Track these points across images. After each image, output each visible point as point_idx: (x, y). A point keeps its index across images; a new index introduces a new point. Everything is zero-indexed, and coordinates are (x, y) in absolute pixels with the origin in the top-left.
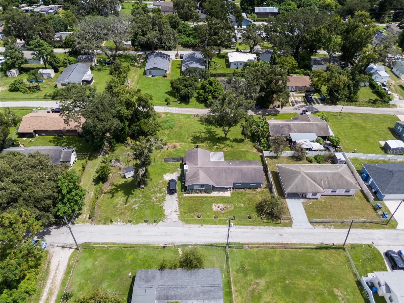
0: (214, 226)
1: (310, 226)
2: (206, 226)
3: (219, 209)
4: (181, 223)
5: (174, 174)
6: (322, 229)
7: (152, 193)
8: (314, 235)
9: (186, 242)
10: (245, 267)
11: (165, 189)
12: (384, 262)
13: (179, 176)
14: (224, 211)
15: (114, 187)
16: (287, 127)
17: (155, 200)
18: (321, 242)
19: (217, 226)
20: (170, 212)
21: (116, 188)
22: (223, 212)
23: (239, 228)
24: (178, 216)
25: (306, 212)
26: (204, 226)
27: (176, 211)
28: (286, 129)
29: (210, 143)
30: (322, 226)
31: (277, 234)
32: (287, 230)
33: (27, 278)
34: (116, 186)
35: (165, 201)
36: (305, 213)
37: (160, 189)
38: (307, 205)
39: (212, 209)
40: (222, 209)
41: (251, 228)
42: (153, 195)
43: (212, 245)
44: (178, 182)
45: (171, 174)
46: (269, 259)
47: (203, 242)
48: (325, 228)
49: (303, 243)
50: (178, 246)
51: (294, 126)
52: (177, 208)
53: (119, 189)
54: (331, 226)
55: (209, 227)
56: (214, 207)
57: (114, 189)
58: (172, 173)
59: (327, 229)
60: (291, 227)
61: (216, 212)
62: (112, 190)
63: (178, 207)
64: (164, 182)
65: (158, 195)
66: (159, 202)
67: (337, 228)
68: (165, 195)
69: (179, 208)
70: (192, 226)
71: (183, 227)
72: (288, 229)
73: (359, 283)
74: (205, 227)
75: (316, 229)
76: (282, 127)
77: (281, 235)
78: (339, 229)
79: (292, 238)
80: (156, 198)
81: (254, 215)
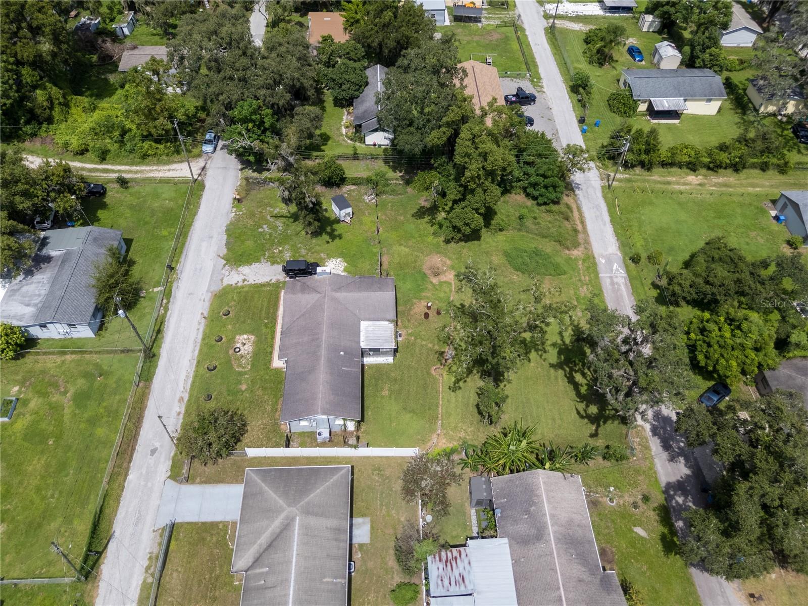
0: (201, 337)
1: (164, 521)
2: (204, 325)
3: (238, 345)
4: (217, 288)
6: (148, 550)
8: (136, 525)
9: (175, 297)
10: (102, 377)
14: (233, 354)
16: (533, 531)
17: (276, 251)
18: (115, 534)
19: (200, 342)
20: (244, 272)
22: (231, 352)
23: (187, 376)
24: (234, 283)
25: (204, 524)
26: (203, 321)
27: (244, 280)
28: (522, 528)
30: (156, 551)
31: (157, 445)
32: (164, 467)
33: (158, 146)
35: (271, 264)
36: (203, 520)
38: (226, 533)
39: (240, 334)
40: (238, 350)
41: (181, 399)
42: (287, 247)
43: (159, 331)
46: (105, 419)
47: (169, 320)
48: (150, 558)
49: (124, 493)
50: (171, 286)
51: (540, 556)
52: (251, 282)
54: (153, 575)
55: (198, 329)
56: (245, 336)
59: (146, 563)
60: (169, 477)
61: (232, 340)
63: (253, 283)
66: (270, 257)
67: (142, 590)
69: (251, 286)
70: (208, 305)
71: (207, 291)
72: (164, 470)
74: (199, 323)
75: (152, 535)
76: (527, 512)
77: (153, 452)
78: (140, 595)
79: (142, 473)
80: (281, 252)
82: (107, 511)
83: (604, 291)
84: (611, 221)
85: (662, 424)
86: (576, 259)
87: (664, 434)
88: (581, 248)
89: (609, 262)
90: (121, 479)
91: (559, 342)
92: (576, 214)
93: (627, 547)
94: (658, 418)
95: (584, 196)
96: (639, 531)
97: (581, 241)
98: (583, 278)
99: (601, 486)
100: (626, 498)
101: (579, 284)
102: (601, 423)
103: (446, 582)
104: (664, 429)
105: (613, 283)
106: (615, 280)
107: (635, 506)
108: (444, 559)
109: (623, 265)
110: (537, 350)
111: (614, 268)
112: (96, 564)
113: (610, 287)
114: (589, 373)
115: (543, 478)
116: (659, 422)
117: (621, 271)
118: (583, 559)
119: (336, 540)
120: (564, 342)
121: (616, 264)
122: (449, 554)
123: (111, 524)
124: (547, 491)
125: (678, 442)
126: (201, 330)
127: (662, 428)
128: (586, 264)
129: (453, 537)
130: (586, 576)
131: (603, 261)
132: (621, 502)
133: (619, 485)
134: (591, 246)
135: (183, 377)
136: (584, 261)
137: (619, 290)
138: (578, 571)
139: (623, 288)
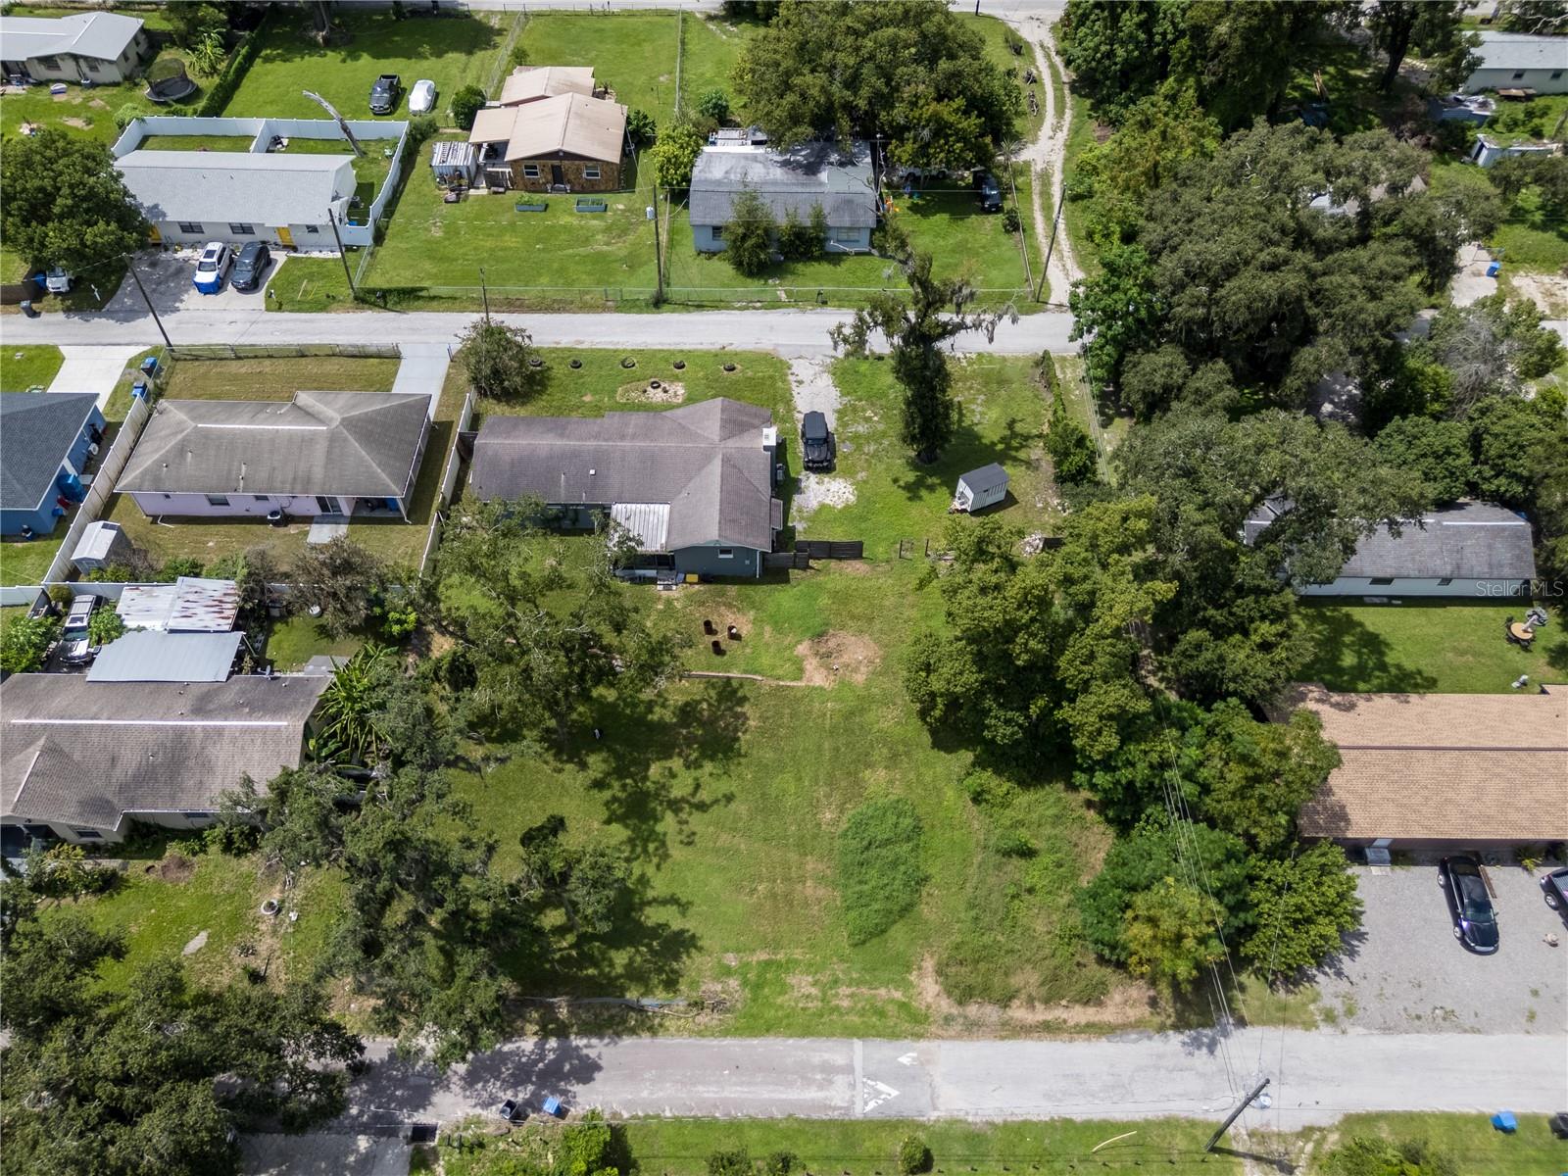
0: (687, 347)
2: (710, 347)
3: (665, 387)
4: (784, 355)
5: (814, 504)
7: (884, 434)
8: (410, 329)
9: (765, 314)
11: (843, 449)
12: (279, 273)
13: (796, 497)
14: (649, 382)
15: (1022, 455)
17: (869, 413)
19: (679, 347)
20: (818, 380)
21: (1014, 453)
22: (654, 380)
23: (616, 343)
24: (793, 370)
26: (718, 347)
27: (800, 382)
29: (650, 706)
34: (1015, 459)
35: (838, 411)
37: (859, 448)
39: (684, 387)
40: (656, 387)
41: (582, 343)
42: (881, 427)
43: (701, 306)
44: (799, 473)
45: (827, 501)
47: (722, 313)
50: (787, 307)
52: (795, 390)
53: (1000, 447)
56: (681, 391)
57: (1017, 449)
58: (823, 507)
61: (675, 378)
62: (1022, 446)
63: (796, 394)
64: (849, 474)
65: (862, 429)
66: (855, 410)
68: (840, 429)
69: (790, 390)
70: (750, 347)
71: (777, 345)
73: (379, 237)
74: (713, 345)
80: (868, 420)
81: (560, 371)
82: (435, 304)
83: (805, 1041)
84: (1068, 1123)
85: (412, 1081)
86: (907, 985)
87: (390, 1078)
88: (946, 1005)
89: (901, 1076)
90: (475, 307)
91: (650, 894)
92: (1080, 1015)
93: (179, 908)
94: (430, 1077)
95: (1160, 1056)
96: (199, 941)
97: (972, 1010)
98: (844, 990)
99: (306, 898)
100: (268, 941)
101: (825, 977)
102: (442, 943)
103: (191, 597)
104: (402, 1082)
105: (829, 1069)
106: (840, 1080)
107: (248, 950)
108: (226, 599)
109: (892, 1113)
110: (631, 841)
111: (881, 1086)
112: (374, 305)
113: (816, 1059)
114: (565, 944)
115: (287, 727)
116: (420, 1074)
117: (872, 1105)
118: (145, 777)
119: (295, 479)
120: (649, 903)
121: (895, 1093)
122: (230, 606)
123: (418, 309)
124: (265, 730)
125: (364, 1102)
126: (700, 347)
127: (405, 1078)
128: (891, 1009)
129: (280, 642)
130: (118, 774)
131: (905, 1060)
132: (263, 927)
133: (300, 937)
134: (959, 1037)
135: (616, 340)
136: (903, 1006)
137: (808, 1082)
138: (130, 760)
139: (812, 1094)
